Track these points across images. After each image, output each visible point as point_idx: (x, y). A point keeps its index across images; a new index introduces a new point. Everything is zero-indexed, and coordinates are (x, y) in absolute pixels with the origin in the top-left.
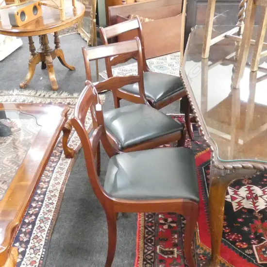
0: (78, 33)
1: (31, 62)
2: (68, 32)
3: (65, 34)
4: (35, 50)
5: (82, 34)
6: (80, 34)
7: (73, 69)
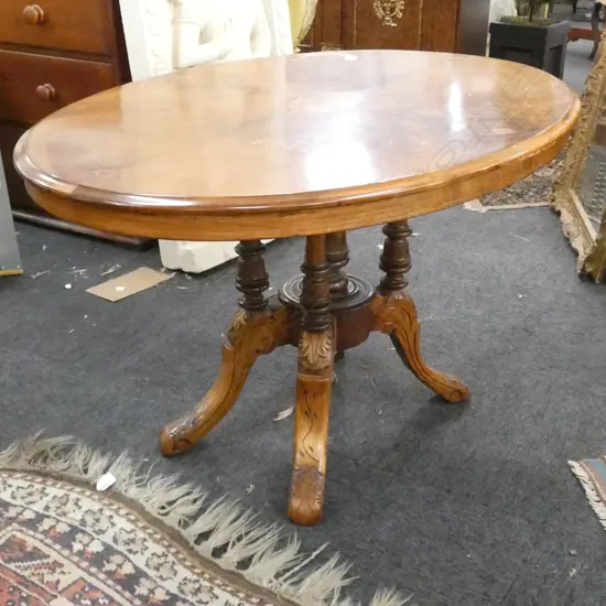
0: (553, 209)
1: (237, 336)
2: (519, 196)
3: (504, 202)
4: (264, 283)
5: (566, 217)
6: (559, 213)
7: (455, 398)
